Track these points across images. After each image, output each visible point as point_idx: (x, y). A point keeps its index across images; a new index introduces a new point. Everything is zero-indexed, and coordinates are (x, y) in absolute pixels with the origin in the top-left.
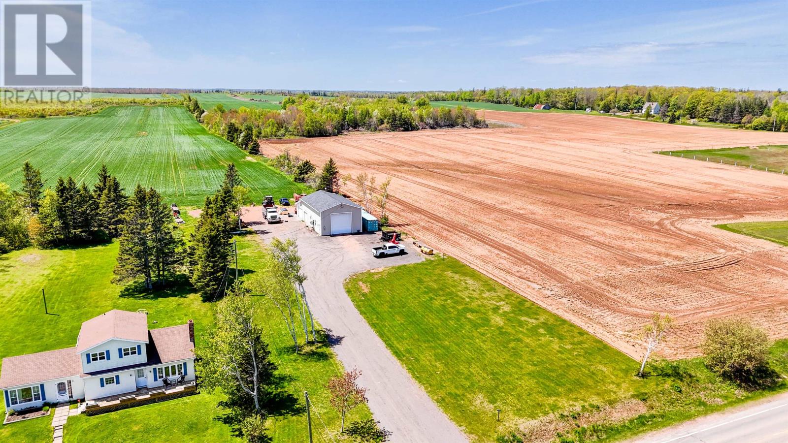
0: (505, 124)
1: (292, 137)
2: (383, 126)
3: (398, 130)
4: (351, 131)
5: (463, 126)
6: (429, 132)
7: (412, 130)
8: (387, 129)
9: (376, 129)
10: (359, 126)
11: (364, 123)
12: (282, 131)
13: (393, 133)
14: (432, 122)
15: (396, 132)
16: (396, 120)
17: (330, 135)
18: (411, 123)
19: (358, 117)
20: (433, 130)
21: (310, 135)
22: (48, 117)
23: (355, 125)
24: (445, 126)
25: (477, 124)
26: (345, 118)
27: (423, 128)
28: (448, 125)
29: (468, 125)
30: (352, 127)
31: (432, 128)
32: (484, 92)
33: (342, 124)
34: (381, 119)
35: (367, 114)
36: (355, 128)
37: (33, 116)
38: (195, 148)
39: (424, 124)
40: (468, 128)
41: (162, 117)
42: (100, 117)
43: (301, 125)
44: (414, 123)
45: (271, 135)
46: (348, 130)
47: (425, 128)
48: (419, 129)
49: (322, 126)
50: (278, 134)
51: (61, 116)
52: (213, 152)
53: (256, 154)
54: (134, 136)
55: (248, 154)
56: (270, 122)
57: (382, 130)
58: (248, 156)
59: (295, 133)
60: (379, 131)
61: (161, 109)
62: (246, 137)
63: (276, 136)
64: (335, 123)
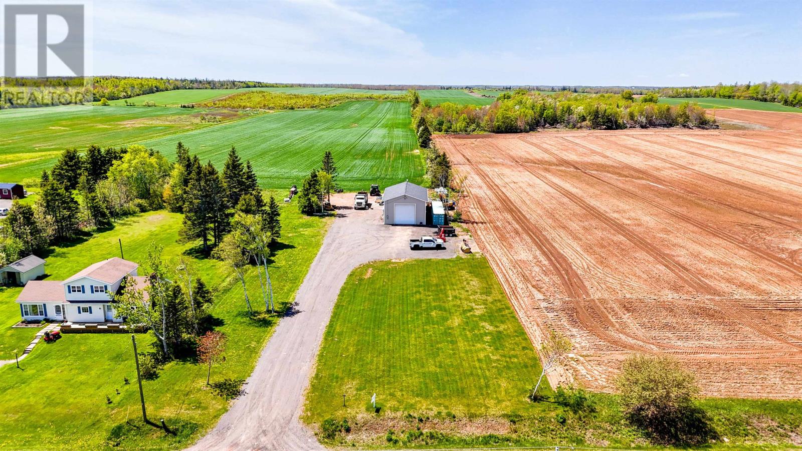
0: (747, 125)
1: (482, 133)
2: (584, 123)
3: (599, 128)
4: (547, 128)
5: (684, 126)
6: (638, 132)
7: (617, 129)
8: (587, 127)
9: (574, 126)
10: (558, 123)
11: (564, 120)
12: (473, 126)
13: (592, 131)
14: (644, 120)
15: (596, 131)
16: (598, 117)
17: (521, 132)
19: (559, 113)
20: (643, 130)
21: (499, 131)
22: (296, 109)
23: (553, 121)
24: (660, 125)
25: (703, 124)
26: (543, 114)
27: (631, 127)
28: (665, 125)
29: (691, 125)
30: (549, 123)
31: (643, 127)
32: (748, 87)
33: (538, 121)
34: (583, 116)
35: (569, 111)
36: (552, 124)
37: (285, 108)
38: (380, 140)
39: (634, 123)
40: (690, 128)
41: (384, 111)
42: (335, 110)
43: (492, 121)
44: (620, 121)
45: (461, 130)
46: (544, 126)
47: (634, 127)
48: (626, 127)
49: (513, 123)
50: (469, 129)
51: (306, 109)
52: (391, 144)
53: (425, 147)
54: (344, 127)
55: (419, 147)
56: (462, 117)
57: (581, 127)
58: (417, 149)
59: (486, 129)
60: (578, 128)
61: (389, 103)
62: (423, 130)
63: (466, 131)
64: (529, 118)
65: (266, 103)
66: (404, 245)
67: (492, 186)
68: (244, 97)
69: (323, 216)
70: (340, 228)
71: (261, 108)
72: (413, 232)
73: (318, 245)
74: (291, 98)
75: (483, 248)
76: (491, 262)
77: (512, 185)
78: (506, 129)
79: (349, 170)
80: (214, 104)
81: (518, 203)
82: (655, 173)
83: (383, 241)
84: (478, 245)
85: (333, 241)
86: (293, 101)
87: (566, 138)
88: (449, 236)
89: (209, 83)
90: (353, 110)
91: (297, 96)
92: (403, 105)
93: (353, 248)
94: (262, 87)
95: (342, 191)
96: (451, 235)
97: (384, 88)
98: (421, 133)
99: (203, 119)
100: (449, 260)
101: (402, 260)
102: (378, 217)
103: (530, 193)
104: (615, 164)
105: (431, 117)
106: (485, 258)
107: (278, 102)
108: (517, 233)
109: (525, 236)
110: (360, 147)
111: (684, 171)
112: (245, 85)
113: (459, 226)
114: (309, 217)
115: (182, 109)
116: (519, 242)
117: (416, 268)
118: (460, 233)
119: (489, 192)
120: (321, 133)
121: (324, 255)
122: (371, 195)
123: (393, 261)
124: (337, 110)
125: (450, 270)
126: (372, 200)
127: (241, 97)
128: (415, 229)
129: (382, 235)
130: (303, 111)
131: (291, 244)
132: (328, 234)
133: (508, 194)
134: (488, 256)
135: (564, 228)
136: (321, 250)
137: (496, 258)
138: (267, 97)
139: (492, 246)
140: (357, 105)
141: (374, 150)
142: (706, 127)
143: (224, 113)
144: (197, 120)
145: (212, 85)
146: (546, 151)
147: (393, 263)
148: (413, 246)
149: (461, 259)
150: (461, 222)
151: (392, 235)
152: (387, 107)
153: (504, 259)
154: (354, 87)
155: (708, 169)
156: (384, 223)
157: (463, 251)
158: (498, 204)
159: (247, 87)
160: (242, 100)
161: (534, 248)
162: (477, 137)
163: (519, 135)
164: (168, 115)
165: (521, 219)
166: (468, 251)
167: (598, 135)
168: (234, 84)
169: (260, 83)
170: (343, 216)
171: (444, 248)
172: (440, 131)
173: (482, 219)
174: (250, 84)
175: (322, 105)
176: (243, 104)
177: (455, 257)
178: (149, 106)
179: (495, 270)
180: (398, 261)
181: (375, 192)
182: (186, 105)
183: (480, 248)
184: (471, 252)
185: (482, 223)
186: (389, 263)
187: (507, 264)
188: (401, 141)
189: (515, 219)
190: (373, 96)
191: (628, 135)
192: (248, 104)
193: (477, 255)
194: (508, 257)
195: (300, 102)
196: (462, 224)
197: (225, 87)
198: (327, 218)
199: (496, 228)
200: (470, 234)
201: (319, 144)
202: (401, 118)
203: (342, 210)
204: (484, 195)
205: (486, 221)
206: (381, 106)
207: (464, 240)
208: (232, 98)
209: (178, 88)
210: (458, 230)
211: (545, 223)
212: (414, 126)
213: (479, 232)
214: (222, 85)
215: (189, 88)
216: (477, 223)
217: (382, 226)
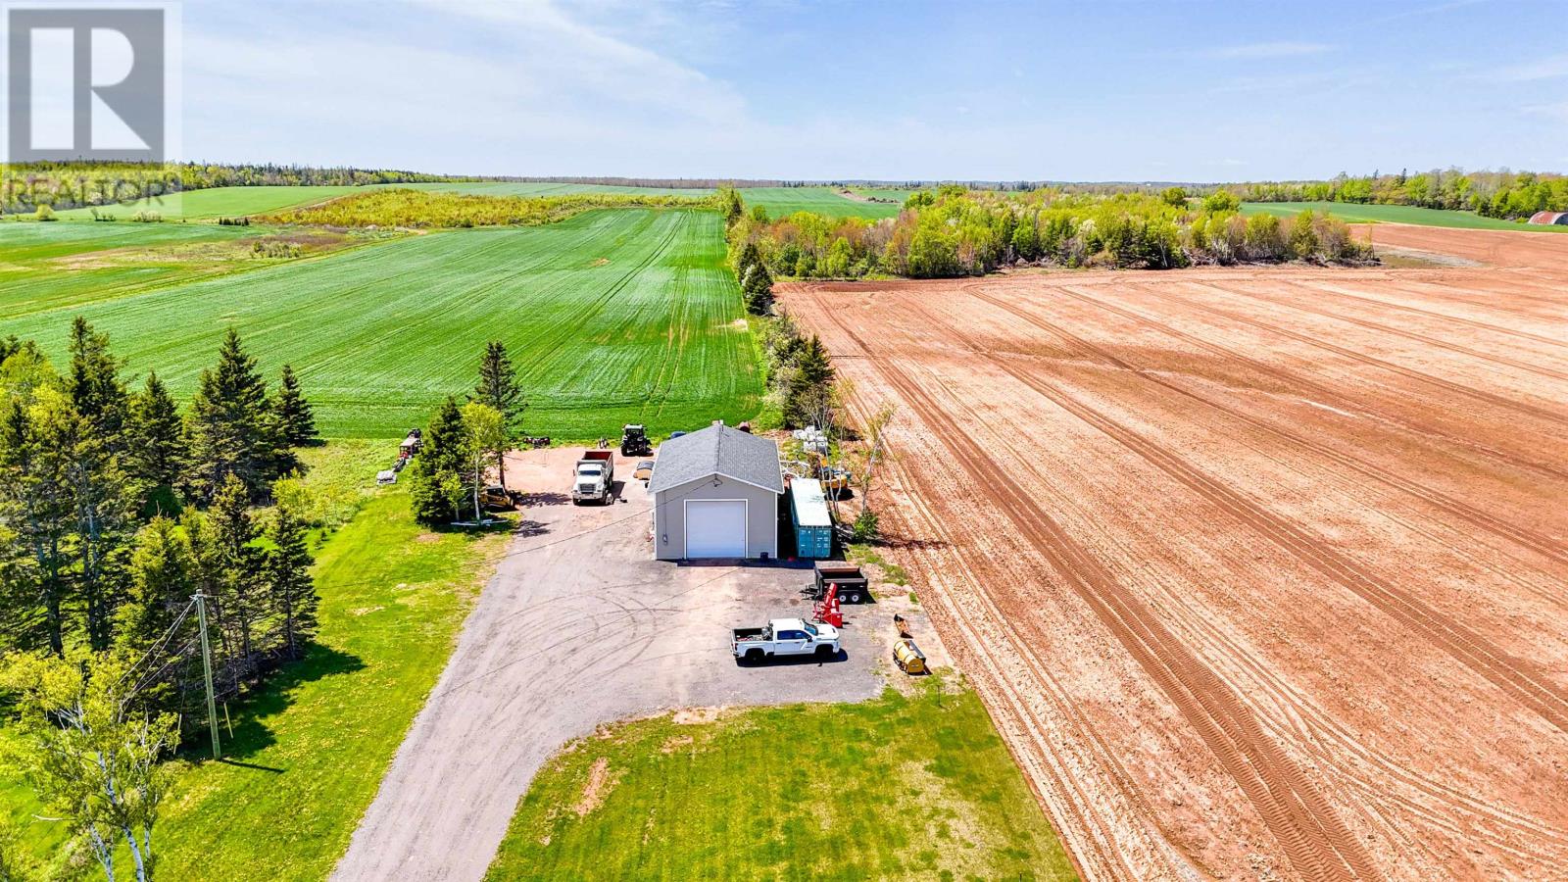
0: (1432, 258)
1: (882, 278)
2: (1099, 256)
3: (1133, 265)
4: (1020, 266)
5: (1309, 260)
6: (1214, 273)
7: (1172, 268)
8: (1107, 263)
9: (1079, 263)
10: (1043, 255)
11: (1055, 248)
12: (862, 264)
13: (1119, 272)
15: (1128, 272)
16: (1130, 243)
17: (967, 275)
18: (1169, 251)
19: (1043, 234)
20: (1229, 268)
21: (918, 273)
22: (476, 227)
23: (1033, 253)
24: (1259, 259)
25: (1347, 255)
26: (1011, 235)
27: (1199, 264)
28: (1269, 258)
29: (1322, 257)
30: (1025, 256)
31: (1223, 263)
33: (1002, 251)
34: (1097, 241)
35: (1065, 227)
36: (1030, 259)
37: (452, 224)
38: (655, 296)
39: (1205, 254)
40: (1322, 265)
41: (667, 232)
42: (560, 228)
43: (902, 250)
44: (1177, 251)
45: (836, 273)
46: (1013, 263)
47: (1205, 264)
48: (1189, 264)
49: (948, 255)
50: (853, 270)
51: (498, 226)
52: (682, 305)
53: (760, 313)
54: (576, 267)
55: (746, 312)
56: (837, 244)
57: (1094, 265)
58: (743, 317)
59: (890, 269)
60: (1088, 267)
61: (678, 214)
62: (754, 274)
63: (847, 274)
64: (982, 247)
65: (413, 214)
66: (715, 644)
67: (936, 420)
68: (366, 203)
69: (477, 532)
70: (520, 577)
71: (398, 225)
72: (740, 587)
73: (440, 652)
74: (467, 204)
75: (958, 649)
76: (998, 712)
77: (984, 414)
78: (933, 270)
79: (575, 377)
80: (297, 216)
81: (1019, 475)
82: (1309, 375)
83: (648, 628)
84: (941, 633)
85: (493, 634)
86: (472, 210)
87: (1068, 288)
88: (849, 602)
89: (299, 173)
90: (601, 229)
91: (481, 200)
92: (706, 219)
93: (552, 663)
94: (415, 182)
95: (547, 443)
96: (855, 598)
97: (670, 185)
98: (749, 281)
99: (260, 249)
100: (861, 710)
101: (711, 716)
102: (639, 532)
103: (1038, 438)
104: (1203, 353)
105: (768, 242)
106: (973, 696)
107: (438, 211)
108: (1044, 582)
109: (1068, 591)
110: (608, 314)
111: (1370, 369)
112: (377, 179)
113: (874, 560)
114: (437, 535)
115: (223, 227)
116: (1061, 618)
117: (758, 754)
118: (880, 588)
119: (931, 438)
120: (523, 281)
121: (451, 701)
122: (625, 454)
123: (681, 718)
124: (566, 228)
125: (871, 761)
126: (626, 469)
127: (359, 202)
128: (747, 574)
129: (645, 600)
130: (492, 230)
131: (353, 652)
132: (480, 604)
133: (983, 444)
134: (982, 685)
135: (1169, 558)
136: (445, 678)
137: (1009, 692)
138: (417, 203)
139: (985, 638)
140: (609, 219)
141: (641, 321)
142: (1353, 262)
143: (316, 237)
144: (243, 254)
145: (304, 177)
146: (1035, 320)
147: (679, 731)
148: (742, 654)
149: (901, 702)
150: (877, 544)
151: (676, 603)
152: (674, 221)
153: (1036, 698)
154: (607, 182)
155: (1422, 362)
156: (654, 556)
157: (901, 665)
158: (964, 475)
159: (382, 182)
160: (360, 207)
161: (1115, 645)
162: (873, 288)
163: (964, 283)
164: (180, 242)
165: (1039, 528)
166: (918, 669)
167: (1136, 280)
168: (351, 175)
169: (412, 174)
170: (537, 530)
171: (842, 656)
172: (791, 275)
173: (934, 529)
174: (389, 176)
175: (534, 217)
176: (360, 216)
177: (878, 691)
178: (146, 221)
179: (1021, 752)
180: (697, 720)
181: (636, 445)
182: (231, 219)
183: (952, 650)
184: (926, 671)
185: (935, 545)
186: (664, 729)
187: (1051, 725)
188: (704, 297)
189: (1022, 527)
190: (645, 199)
191: (1201, 282)
192: (373, 218)
193: (948, 679)
194: (1046, 686)
195: (488, 211)
196: (880, 550)
197: (332, 182)
198: (490, 537)
199: (979, 564)
200: (907, 588)
201: (513, 307)
202: (704, 246)
203: (536, 508)
204: (921, 445)
205: (945, 538)
206: (660, 221)
207: (896, 618)
208: (340, 204)
209: (226, 184)
210: (872, 574)
211: (1109, 543)
212: (733, 263)
213: (934, 582)
214: (327, 177)
215: (252, 184)
216: (921, 545)
217: (646, 566)
